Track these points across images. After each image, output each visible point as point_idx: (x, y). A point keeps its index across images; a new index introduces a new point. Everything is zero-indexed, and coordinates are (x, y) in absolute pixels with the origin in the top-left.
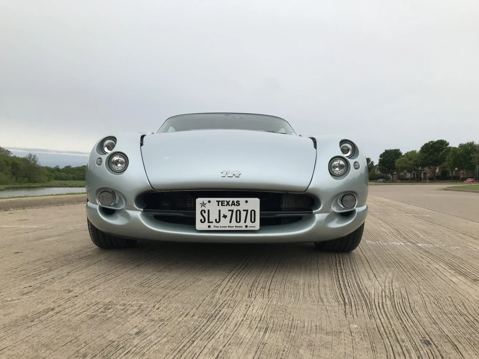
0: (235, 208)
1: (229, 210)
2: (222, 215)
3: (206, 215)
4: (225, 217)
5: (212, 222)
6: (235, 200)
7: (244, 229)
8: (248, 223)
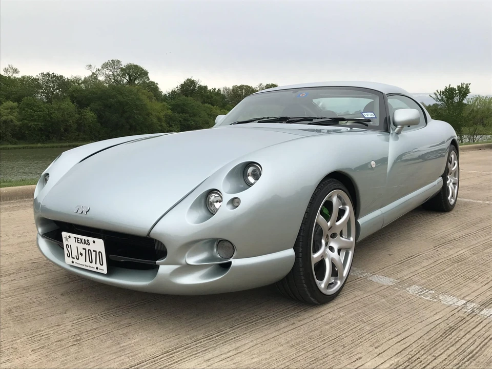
0: (87, 247)
1: (83, 249)
2: (79, 253)
3: (69, 249)
4: (81, 254)
5: (74, 258)
6: (86, 238)
7: (95, 270)
8: (98, 265)
